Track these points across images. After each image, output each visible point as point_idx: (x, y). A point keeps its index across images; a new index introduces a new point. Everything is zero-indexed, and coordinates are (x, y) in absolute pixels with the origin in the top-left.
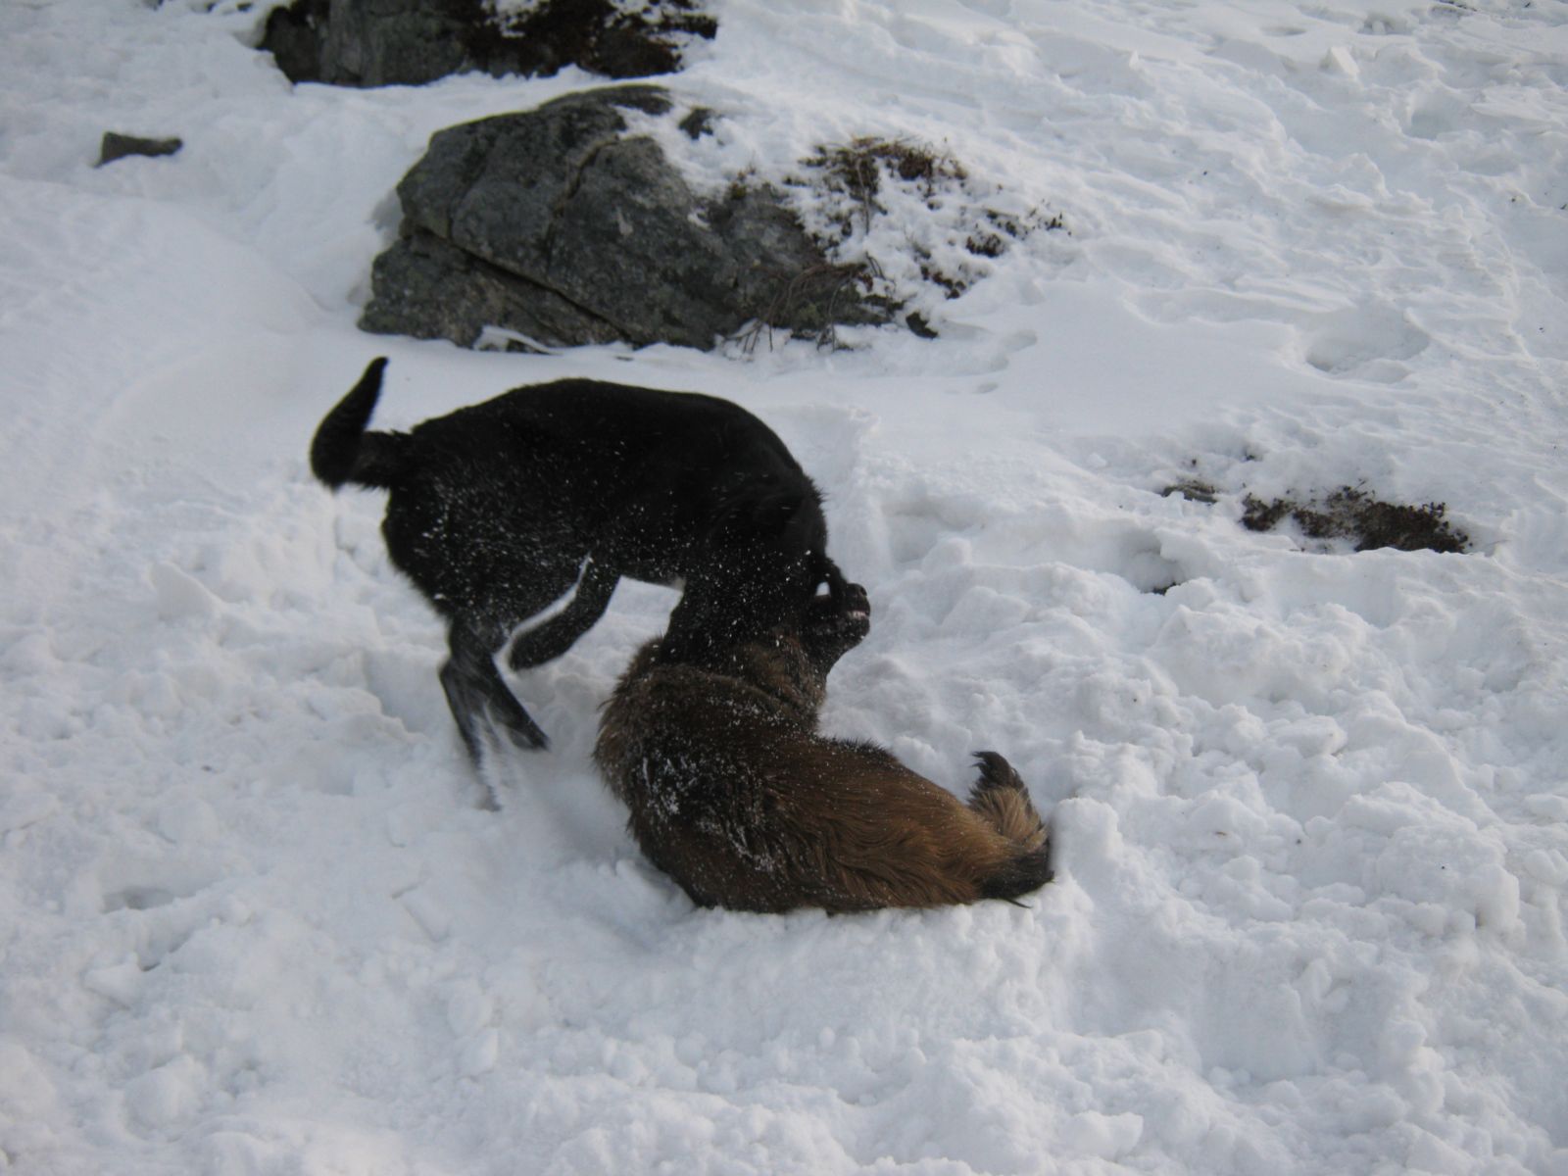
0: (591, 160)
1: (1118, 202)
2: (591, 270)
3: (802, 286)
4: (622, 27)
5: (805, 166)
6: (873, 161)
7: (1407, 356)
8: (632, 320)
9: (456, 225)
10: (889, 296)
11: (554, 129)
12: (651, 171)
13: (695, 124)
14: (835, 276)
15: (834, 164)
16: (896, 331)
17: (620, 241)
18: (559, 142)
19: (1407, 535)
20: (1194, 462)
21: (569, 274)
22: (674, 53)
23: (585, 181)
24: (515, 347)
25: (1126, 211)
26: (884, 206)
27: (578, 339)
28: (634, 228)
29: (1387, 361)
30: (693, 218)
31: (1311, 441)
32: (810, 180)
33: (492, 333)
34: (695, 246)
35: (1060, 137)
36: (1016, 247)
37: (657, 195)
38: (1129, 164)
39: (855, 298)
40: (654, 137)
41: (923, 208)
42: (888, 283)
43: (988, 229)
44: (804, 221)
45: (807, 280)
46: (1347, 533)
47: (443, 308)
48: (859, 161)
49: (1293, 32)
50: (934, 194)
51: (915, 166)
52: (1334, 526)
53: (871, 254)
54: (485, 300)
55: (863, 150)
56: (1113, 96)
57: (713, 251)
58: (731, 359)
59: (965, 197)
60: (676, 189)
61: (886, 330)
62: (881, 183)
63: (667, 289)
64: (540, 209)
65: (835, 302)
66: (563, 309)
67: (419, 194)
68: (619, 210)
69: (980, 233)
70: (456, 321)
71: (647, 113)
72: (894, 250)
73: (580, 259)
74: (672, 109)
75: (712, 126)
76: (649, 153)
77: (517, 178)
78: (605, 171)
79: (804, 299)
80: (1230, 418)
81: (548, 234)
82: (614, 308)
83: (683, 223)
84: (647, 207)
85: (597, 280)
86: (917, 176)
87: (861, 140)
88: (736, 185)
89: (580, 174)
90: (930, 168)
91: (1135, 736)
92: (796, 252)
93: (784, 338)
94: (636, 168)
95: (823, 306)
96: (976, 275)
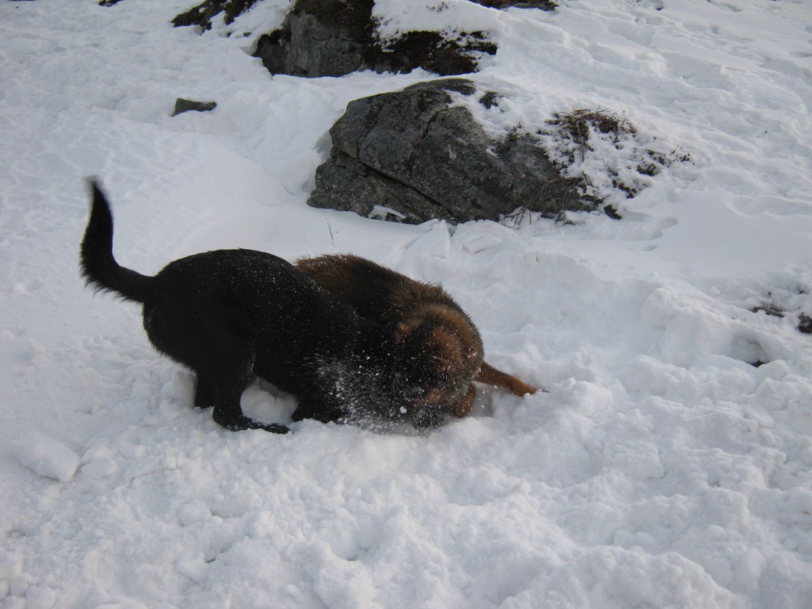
0: (434, 119)
1: (719, 147)
2: (433, 178)
3: (548, 189)
4: (445, 48)
5: (548, 124)
6: (585, 122)
8: (455, 204)
9: (361, 152)
10: (595, 195)
11: (414, 102)
13: (488, 100)
14: (566, 184)
15: (564, 124)
16: (599, 215)
18: (417, 108)
21: (422, 179)
22: (474, 62)
23: (430, 129)
24: (390, 218)
25: (724, 152)
26: (592, 147)
27: (425, 214)
28: (457, 155)
30: (489, 151)
32: (551, 132)
33: (379, 209)
34: (490, 166)
35: (684, 111)
36: (665, 171)
37: (470, 138)
38: (722, 127)
39: (577, 197)
40: (466, 107)
41: (613, 148)
42: (596, 189)
43: (649, 160)
44: (548, 154)
45: (551, 186)
47: (352, 195)
48: (578, 122)
49: (807, 55)
50: (618, 141)
51: (608, 125)
53: (585, 173)
54: (376, 191)
55: (579, 116)
56: (713, 89)
57: (500, 169)
58: (508, 227)
59: (635, 142)
60: (479, 135)
61: (593, 214)
62: (590, 134)
63: (475, 188)
64: (407, 144)
65: (565, 198)
66: (417, 198)
67: (341, 134)
68: (449, 146)
69: (644, 163)
70: (359, 202)
71: (463, 94)
72: (598, 171)
73: (428, 171)
74: (475, 92)
75: (497, 102)
76: (465, 115)
77: (394, 127)
78: (442, 124)
79: (549, 196)
80: (789, 269)
81: (411, 157)
82: (446, 198)
83: (483, 153)
84: (464, 144)
85: (438, 183)
86: (609, 131)
87: (578, 111)
88: (512, 134)
89: (428, 126)
90: (616, 127)
91: (749, 450)
92: (544, 171)
93: (537, 217)
94: (459, 123)
95: (558, 200)
96: (643, 185)
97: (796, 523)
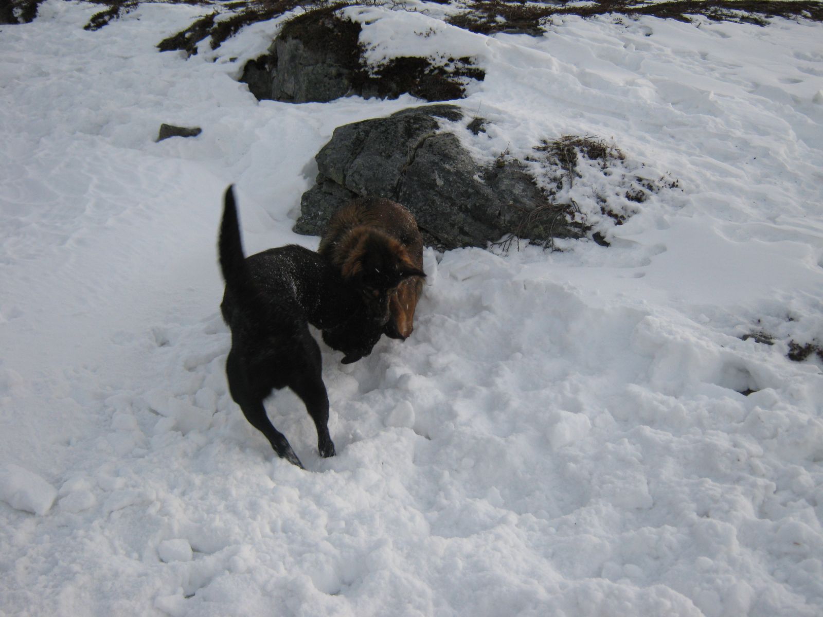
0: (421, 145)
1: (708, 174)
2: (420, 204)
3: (536, 216)
4: (433, 74)
5: (536, 151)
6: (574, 148)
8: (442, 232)
9: (347, 178)
10: (584, 222)
11: (401, 127)
12: (453, 151)
14: (554, 211)
15: (552, 150)
16: (587, 242)
18: (404, 135)
22: (462, 88)
23: (417, 156)
25: (713, 178)
26: (580, 173)
28: (444, 182)
30: (476, 177)
32: (539, 158)
34: (477, 192)
35: (673, 137)
36: (653, 197)
37: (457, 165)
38: (711, 153)
39: (566, 224)
40: (454, 133)
41: (601, 174)
42: (583, 216)
43: (638, 187)
44: (536, 180)
45: (539, 213)
48: (566, 148)
49: (796, 81)
50: (607, 168)
51: (596, 152)
53: (573, 200)
55: (567, 142)
56: (702, 115)
57: (487, 196)
58: (496, 254)
59: (624, 169)
60: (466, 161)
61: (582, 241)
62: (578, 160)
63: (462, 215)
64: (394, 171)
65: (553, 225)
67: (327, 161)
68: (436, 171)
69: (633, 189)
71: (450, 120)
72: (586, 197)
73: (415, 198)
74: (463, 118)
75: (485, 128)
76: (452, 142)
77: (381, 153)
78: (428, 151)
79: (537, 223)
80: (778, 297)
81: (397, 184)
82: (433, 225)
83: (471, 180)
84: (451, 171)
85: (424, 210)
86: (597, 157)
87: (566, 137)
88: (499, 160)
89: (415, 152)
90: (605, 153)
91: (738, 480)
92: (532, 197)
93: (526, 244)
94: (445, 150)
95: (547, 227)
96: (631, 212)
97: (786, 554)
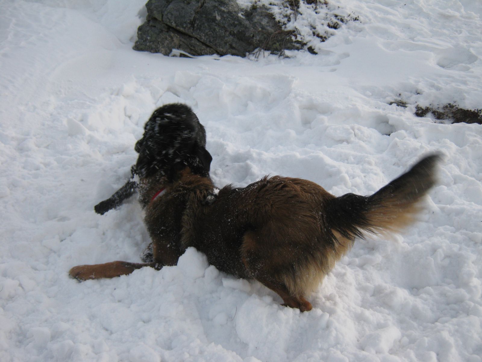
1: (377, 13)
2: (207, 31)
3: (275, 37)
7: (470, 63)
8: (220, 47)
9: (164, 17)
10: (302, 40)
14: (285, 34)
16: (304, 52)
17: (216, 22)
19: (469, 119)
20: (400, 95)
21: (200, 32)
23: (205, 3)
24: (182, 55)
25: (379, 16)
26: (301, 12)
27: (202, 53)
28: (221, 18)
29: (463, 65)
30: (240, 15)
31: (438, 89)
32: (277, 4)
33: (175, 51)
34: (240, 24)
36: (344, 26)
37: (229, 7)
39: (292, 41)
41: (314, 13)
42: (302, 37)
43: (335, 20)
44: (275, 16)
45: (276, 35)
46: (449, 118)
47: (160, 43)
50: (317, 9)
52: (445, 116)
53: (296, 28)
54: (173, 41)
57: (246, 25)
58: (251, 60)
59: (327, 10)
60: (234, 6)
61: (301, 52)
62: (300, 5)
63: (231, 37)
64: (191, 11)
65: (285, 43)
66: (198, 44)
67: (153, 7)
68: (216, 12)
69: (332, 21)
70: (164, 47)
72: (304, 26)
73: (204, 27)
77: (184, 1)
79: (275, 41)
80: (412, 81)
81: (193, 19)
82: (214, 43)
83: (237, 17)
84: (225, 11)
86: (312, 3)
88: (254, 5)
89: (204, 1)
90: (316, 1)
92: (273, 26)
93: (268, 54)
95: (281, 44)
96: (330, 35)
